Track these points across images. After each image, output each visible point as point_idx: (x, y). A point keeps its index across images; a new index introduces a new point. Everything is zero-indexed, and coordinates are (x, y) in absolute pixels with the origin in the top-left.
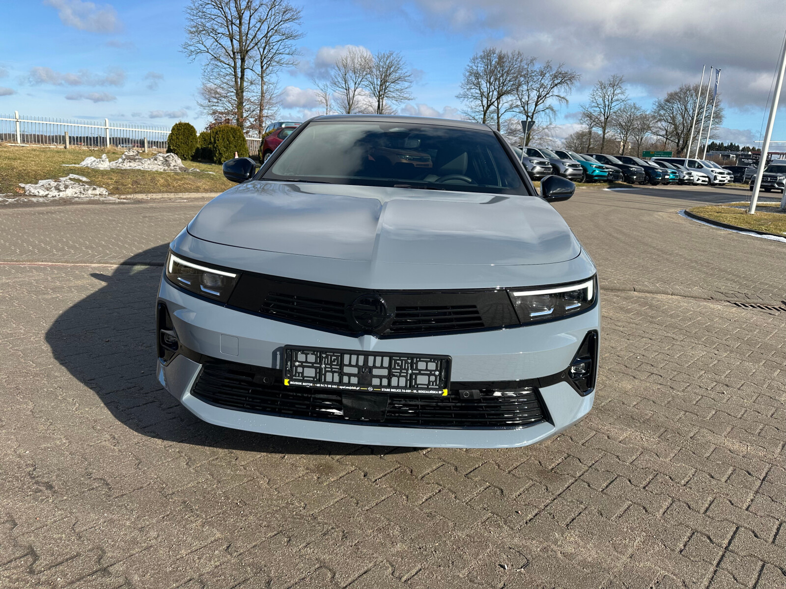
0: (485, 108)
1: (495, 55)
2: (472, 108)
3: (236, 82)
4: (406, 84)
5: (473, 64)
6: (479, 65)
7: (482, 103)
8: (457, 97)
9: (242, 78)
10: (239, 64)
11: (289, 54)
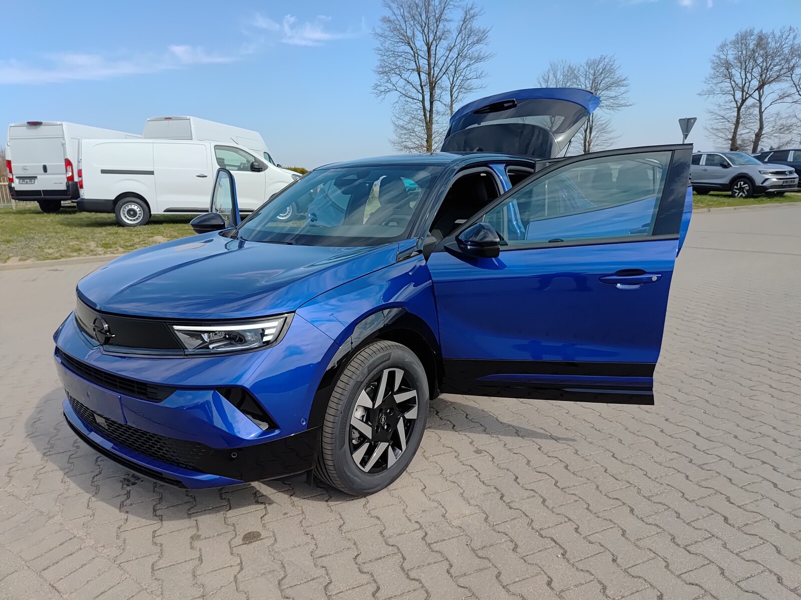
0: (739, 104)
1: (753, 37)
2: (719, 106)
3: (425, 115)
5: (721, 52)
6: (730, 52)
7: (734, 98)
8: (700, 94)
9: (431, 111)
10: (427, 97)
11: (477, 78)
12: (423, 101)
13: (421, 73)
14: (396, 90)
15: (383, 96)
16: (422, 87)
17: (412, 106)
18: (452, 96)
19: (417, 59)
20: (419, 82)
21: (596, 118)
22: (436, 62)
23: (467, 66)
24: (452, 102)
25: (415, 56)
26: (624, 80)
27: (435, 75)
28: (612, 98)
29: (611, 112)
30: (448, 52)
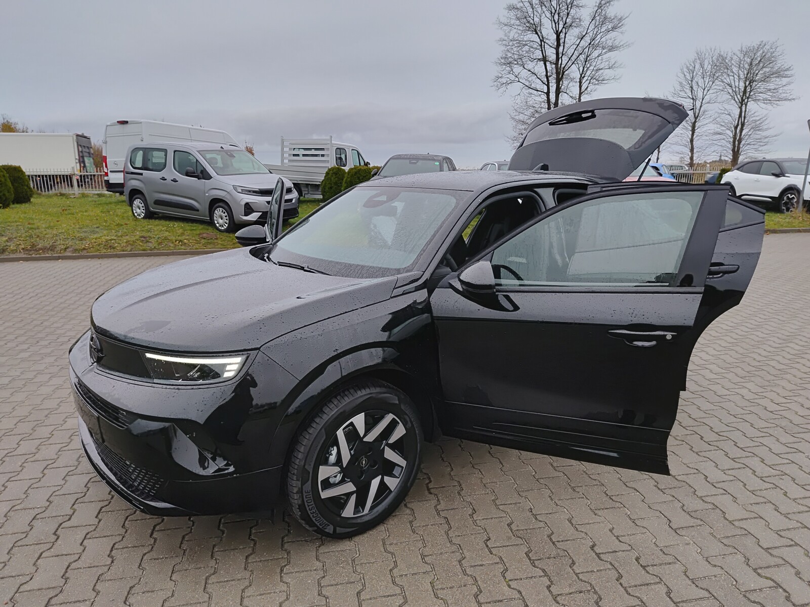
9: (556, 103)
11: (609, 68)
12: (548, 94)
14: (519, 81)
15: (504, 88)
16: (547, 77)
17: (536, 98)
18: (580, 87)
19: (543, 48)
20: (545, 72)
21: (750, 114)
22: (565, 50)
23: (598, 56)
25: (541, 45)
26: (787, 70)
27: (563, 66)
28: (770, 90)
29: (769, 107)
30: (579, 40)
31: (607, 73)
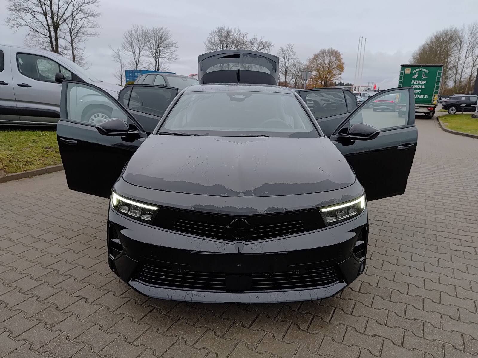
1: (224, 31)
3: (52, 47)
4: (173, 49)
5: (212, 36)
6: (215, 37)
9: (57, 45)
10: (53, 34)
11: (91, 27)
12: (50, 37)
13: (47, 16)
14: (27, 25)
15: (16, 28)
16: (48, 26)
17: (41, 39)
18: (71, 37)
20: (46, 22)
21: (161, 64)
24: (72, 41)
26: (175, 44)
28: (168, 53)
31: (90, 30)
